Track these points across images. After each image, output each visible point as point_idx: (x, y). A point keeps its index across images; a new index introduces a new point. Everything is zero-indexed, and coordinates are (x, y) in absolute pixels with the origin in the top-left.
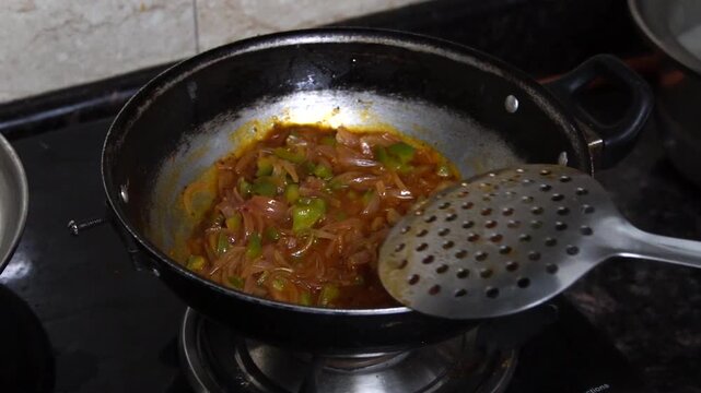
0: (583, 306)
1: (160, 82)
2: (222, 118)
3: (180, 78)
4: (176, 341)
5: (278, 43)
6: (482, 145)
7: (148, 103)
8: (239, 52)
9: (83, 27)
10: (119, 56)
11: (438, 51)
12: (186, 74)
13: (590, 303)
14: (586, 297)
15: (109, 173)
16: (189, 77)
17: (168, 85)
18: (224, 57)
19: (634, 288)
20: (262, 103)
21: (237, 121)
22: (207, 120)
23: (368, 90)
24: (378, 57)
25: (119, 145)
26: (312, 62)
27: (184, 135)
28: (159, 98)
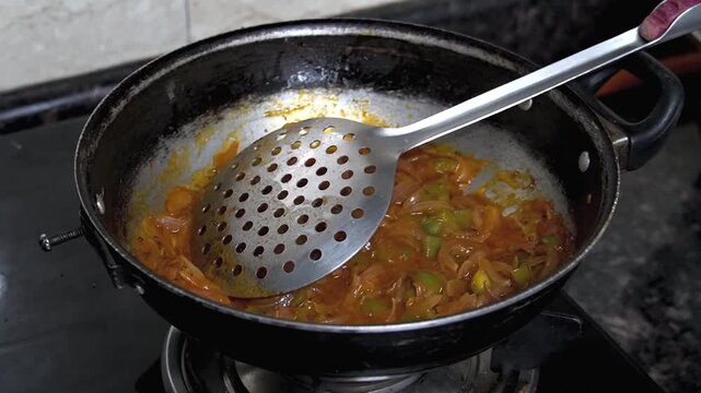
0: (614, 330)
1: (136, 80)
2: (203, 120)
3: (157, 76)
5: (263, 36)
6: (492, 147)
7: (123, 103)
8: (221, 47)
9: (62, 14)
10: (102, 48)
11: (442, 43)
12: (163, 72)
13: (623, 328)
14: (619, 321)
15: (84, 181)
16: (167, 74)
17: (144, 84)
18: (205, 53)
19: (671, 312)
20: (247, 103)
21: (220, 123)
22: (186, 122)
23: (364, 88)
24: (375, 50)
25: (93, 150)
26: (302, 57)
27: (162, 139)
28: (134, 98)
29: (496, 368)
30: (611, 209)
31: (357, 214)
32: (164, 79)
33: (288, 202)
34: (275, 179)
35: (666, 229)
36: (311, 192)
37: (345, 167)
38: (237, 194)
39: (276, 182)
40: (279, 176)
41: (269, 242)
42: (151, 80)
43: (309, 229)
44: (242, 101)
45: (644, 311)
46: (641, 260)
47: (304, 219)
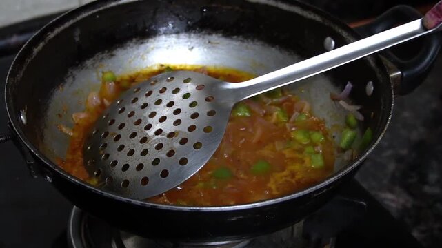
0: (386, 202)
1: (51, 28)
2: (101, 56)
3: (67, 25)
4: (65, 233)
7: (42, 44)
12: (71, 22)
13: (393, 201)
14: (390, 196)
15: (11, 101)
16: (74, 24)
17: (57, 31)
18: (101, 8)
19: (427, 189)
20: (131, 44)
21: (113, 59)
22: (88, 58)
23: (217, 33)
24: (225, 7)
25: (19, 78)
26: (171, 12)
27: (70, 70)
28: (50, 41)
29: (306, 236)
30: (386, 123)
31: (197, 146)
32: (73, 27)
33: (151, 132)
34: (145, 115)
35: (422, 130)
36: (168, 127)
37: (194, 110)
38: (117, 124)
39: (145, 117)
40: (148, 112)
41: (133, 162)
42: (62, 28)
43: (162, 155)
44: (129, 43)
45: (408, 189)
46: (404, 152)
47: (160, 147)
